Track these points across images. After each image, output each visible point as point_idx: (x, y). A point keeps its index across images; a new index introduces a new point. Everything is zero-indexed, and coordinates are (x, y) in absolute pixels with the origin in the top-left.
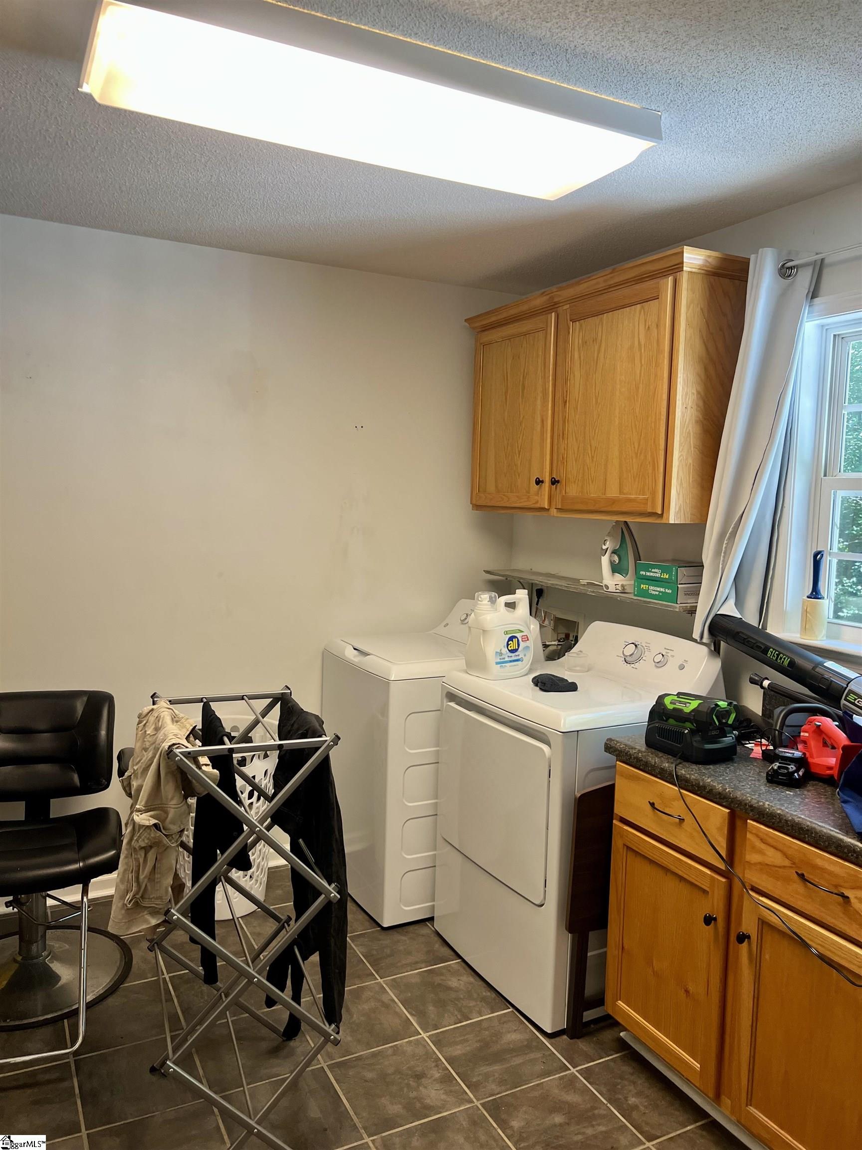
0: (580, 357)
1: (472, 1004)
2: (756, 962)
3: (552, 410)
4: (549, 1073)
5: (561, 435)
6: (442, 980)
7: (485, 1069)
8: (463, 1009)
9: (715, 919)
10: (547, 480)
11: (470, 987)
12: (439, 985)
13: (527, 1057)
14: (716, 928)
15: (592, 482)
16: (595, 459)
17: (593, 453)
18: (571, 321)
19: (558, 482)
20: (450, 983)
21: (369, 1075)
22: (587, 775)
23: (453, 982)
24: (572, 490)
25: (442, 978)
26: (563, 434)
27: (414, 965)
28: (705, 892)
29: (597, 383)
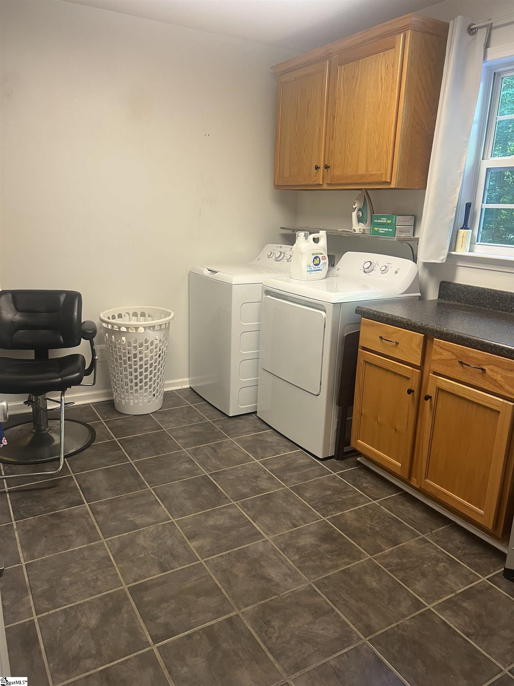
0: (344, 89)
1: (280, 448)
2: (434, 409)
3: (325, 124)
4: (322, 475)
5: (331, 138)
6: (263, 438)
7: (289, 474)
8: (276, 450)
9: (413, 391)
10: (322, 166)
11: (278, 441)
12: (262, 440)
13: (311, 469)
14: (413, 396)
15: (350, 165)
16: (352, 152)
17: (351, 148)
18: (339, 65)
19: (329, 167)
20: (268, 440)
21: (231, 478)
22: (344, 327)
23: (269, 439)
24: (337, 172)
25: (263, 437)
26: (332, 138)
27: (248, 432)
28: (408, 378)
29: (354, 105)
